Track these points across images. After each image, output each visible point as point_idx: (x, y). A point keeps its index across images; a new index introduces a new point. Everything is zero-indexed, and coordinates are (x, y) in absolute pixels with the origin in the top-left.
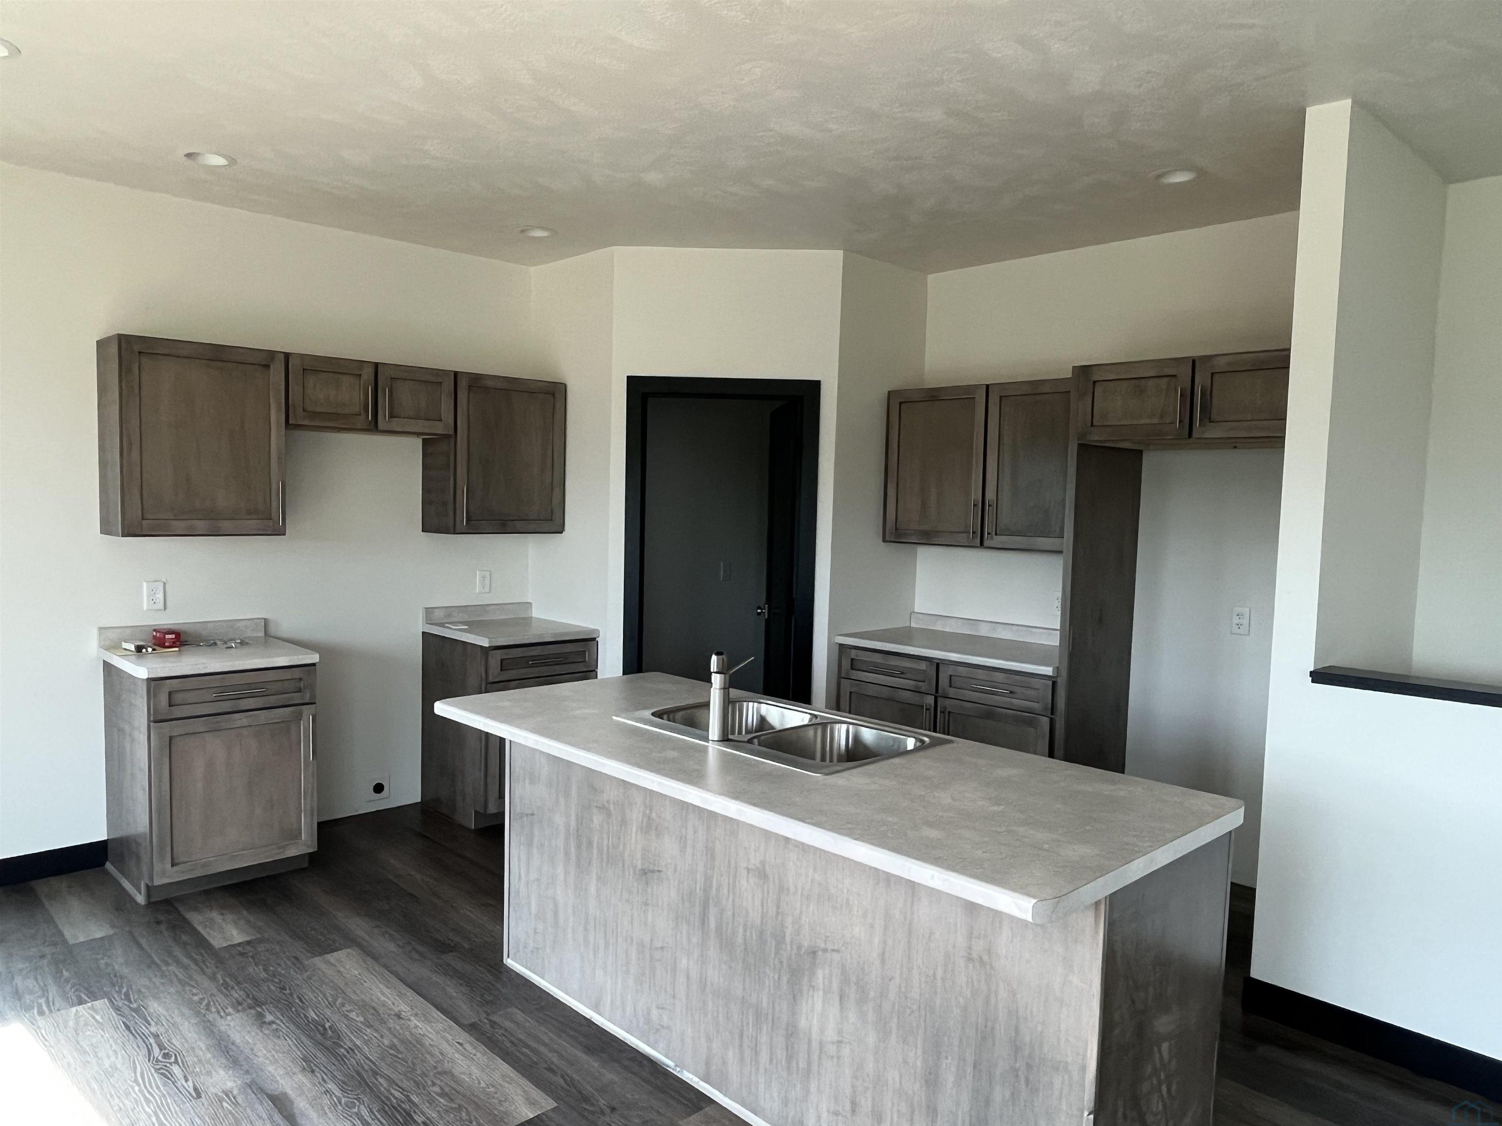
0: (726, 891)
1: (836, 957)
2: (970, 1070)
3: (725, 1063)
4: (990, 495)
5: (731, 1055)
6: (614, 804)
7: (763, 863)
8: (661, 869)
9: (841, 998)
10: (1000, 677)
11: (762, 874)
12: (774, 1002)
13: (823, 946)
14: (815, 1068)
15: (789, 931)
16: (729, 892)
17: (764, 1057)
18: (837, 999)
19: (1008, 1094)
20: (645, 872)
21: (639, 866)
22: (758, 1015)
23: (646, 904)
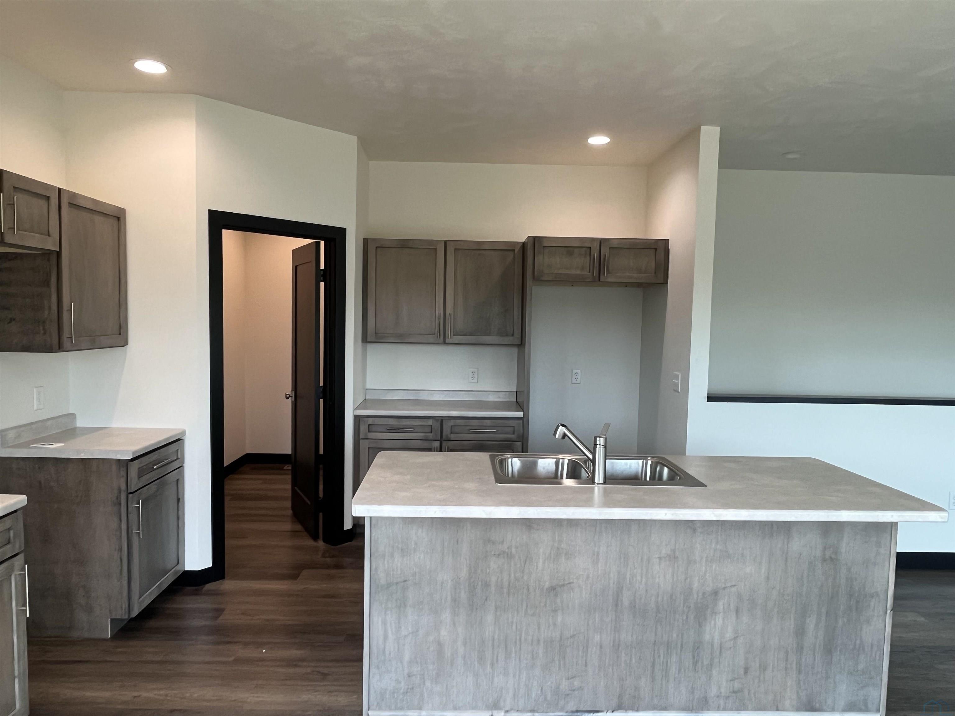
0: (639, 578)
1: (734, 589)
2: (823, 618)
3: (637, 689)
4: (449, 310)
5: (644, 683)
6: (516, 547)
7: (674, 551)
8: (571, 581)
9: (737, 611)
10: (488, 422)
11: (672, 558)
12: (682, 634)
13: (723, 586)
14: (716, 660)
15: (696, 585)
16: (642, 577)
17: (673, 670)
18: (734, 613)
19: (845, 620)
20: (553, 589)
21: (547, 585)
22: (668, 645)
23: (555, 611)
